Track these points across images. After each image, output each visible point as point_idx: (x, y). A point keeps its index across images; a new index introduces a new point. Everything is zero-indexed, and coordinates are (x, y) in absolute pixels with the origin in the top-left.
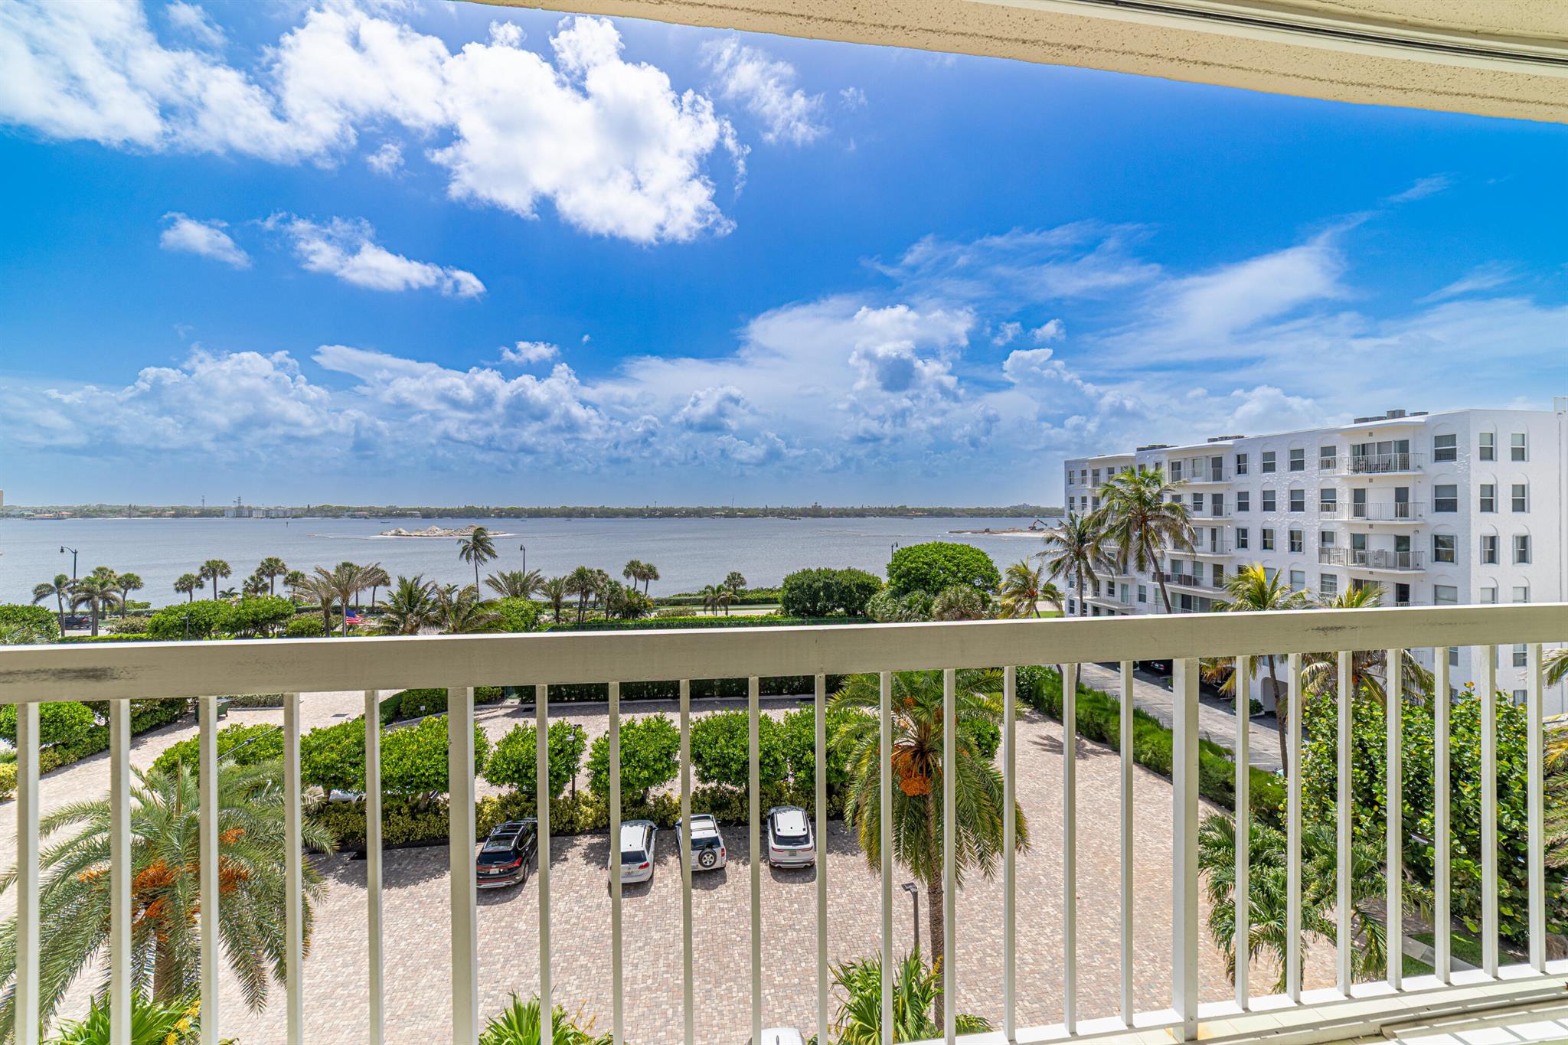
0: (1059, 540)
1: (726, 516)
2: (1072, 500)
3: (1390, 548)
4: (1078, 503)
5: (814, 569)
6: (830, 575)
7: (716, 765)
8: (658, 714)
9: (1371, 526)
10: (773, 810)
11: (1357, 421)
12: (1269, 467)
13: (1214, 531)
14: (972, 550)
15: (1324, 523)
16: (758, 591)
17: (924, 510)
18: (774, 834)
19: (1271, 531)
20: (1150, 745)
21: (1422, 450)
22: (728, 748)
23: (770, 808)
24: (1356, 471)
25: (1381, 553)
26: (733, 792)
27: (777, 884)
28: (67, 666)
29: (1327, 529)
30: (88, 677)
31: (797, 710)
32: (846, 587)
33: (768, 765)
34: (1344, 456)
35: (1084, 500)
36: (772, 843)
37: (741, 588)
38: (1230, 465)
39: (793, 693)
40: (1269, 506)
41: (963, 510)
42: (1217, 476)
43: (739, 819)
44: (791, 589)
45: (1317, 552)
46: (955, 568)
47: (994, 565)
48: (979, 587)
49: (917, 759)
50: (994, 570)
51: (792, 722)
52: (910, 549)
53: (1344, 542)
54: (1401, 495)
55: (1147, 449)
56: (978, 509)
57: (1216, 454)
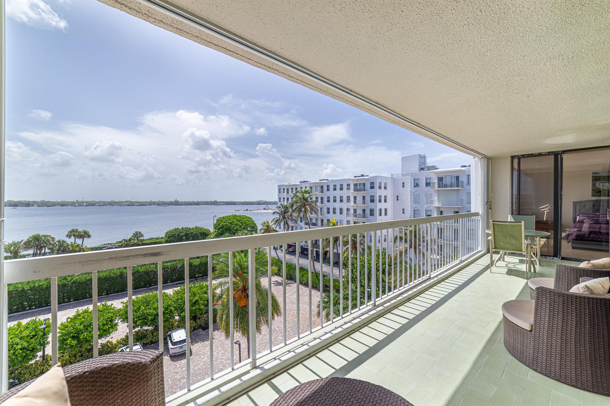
0: (277, 213)
1: (128, 205)
2: (280, 199)
3: (361, 213)
4: (282, 200)
5: (180, 228)
6: (188, 230)
7: (140, 319)
8: (103, 303)
9: (358, 206)
10: (169, 333)
11: (355, 177)
12: (335, 189)
13: (321, 208)
14: (247, 217)
15: (347, 206)
16: (150, 239)
17: (224, 202)
18: (172, 342)
19: (335, 208)
20: (306, 278)
21: (368, 186)
22: (146, 310)
23: (167, 332)
24: (354, 191)
25: (360, 214)
26: (147, 330)
27: (174, 363)
28: (147, 252)
29: (348, 207)
30: (154, 255)
31: (179, 288)
32: (195, 234)
33: (167, 313)
34: (352, 186)
35: (284, 198)
36: (170, 346)
37: (141, 238)
38: (325, 188)
39: (173, 282)
40: (335, 201)
41: (239, 202)
42: (322, 192)
43: (152, 341)
44: (170, 237)
45: (346, 214)
46: (241, 224)
47: (255, 222)
48: (250, 231)
49: (243, 293)
50: (255, 224)
51: (177, 293)
52: (223, 218)
53: (352, 211)
54: (364, 198)
55: (303, 182)
56: (245, 202)
57: (322, 185)
